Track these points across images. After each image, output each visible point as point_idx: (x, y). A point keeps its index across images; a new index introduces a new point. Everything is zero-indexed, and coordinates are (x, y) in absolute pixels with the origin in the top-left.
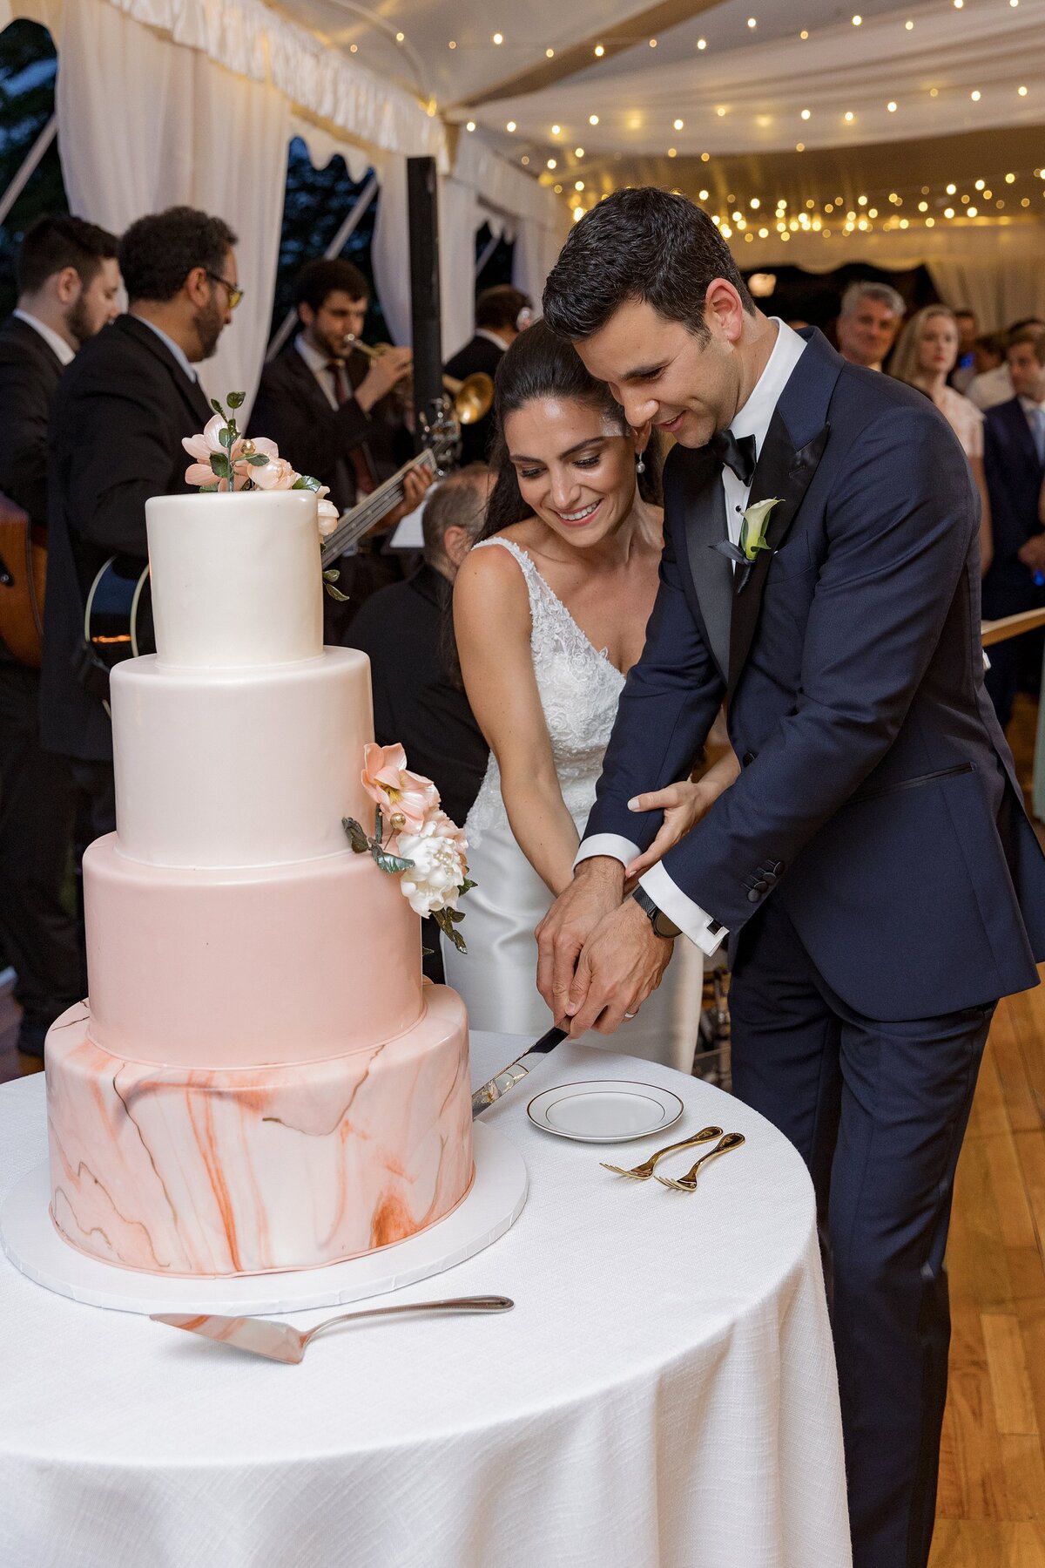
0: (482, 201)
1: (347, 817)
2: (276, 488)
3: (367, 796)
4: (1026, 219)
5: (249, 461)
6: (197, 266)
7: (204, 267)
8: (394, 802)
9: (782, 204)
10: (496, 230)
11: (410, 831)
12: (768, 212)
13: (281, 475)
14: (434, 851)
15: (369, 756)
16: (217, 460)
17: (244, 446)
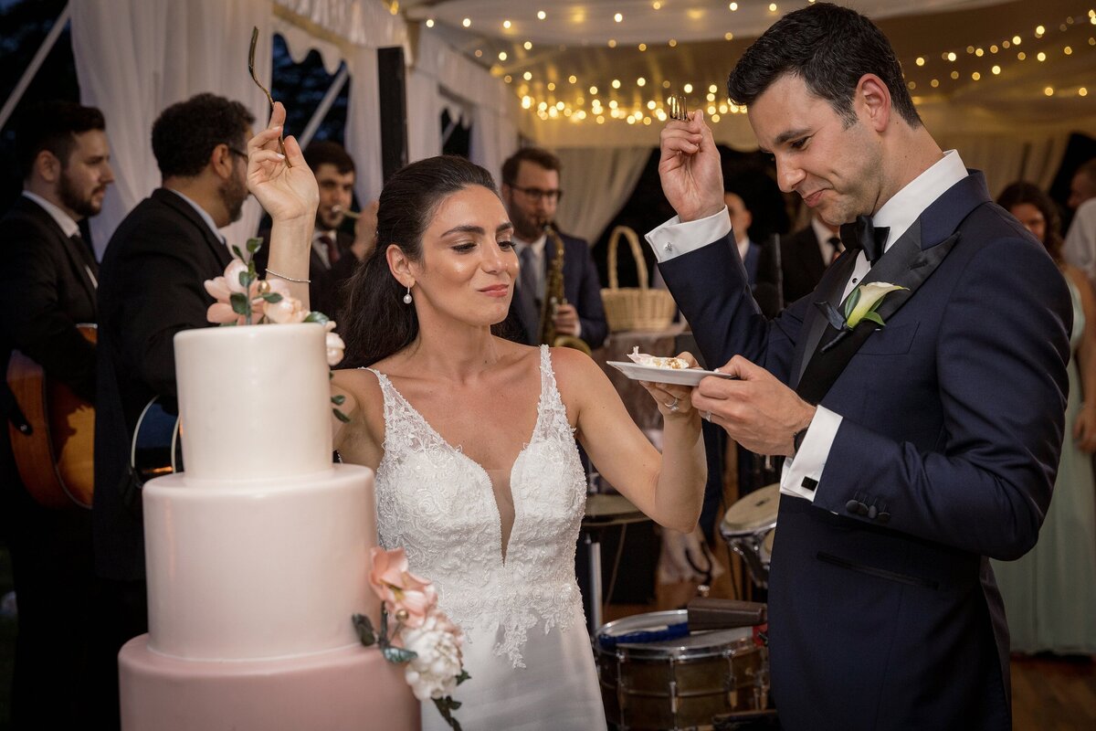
0: (443, 91)
1: (356, 615)
2: (289, 321)
3: (374, 594)
4: (936, 99)
5: (266, 299)
6: (221, 143)
7: (227, 144)
8: (399, 600)
9: (713, 89)
10: (455, 117)
11: (413, 625)
12: (700, 95)
13: (294, 312)
14: (434, 644)
15: (376, 559)
16: (238, 300)
17: (260, 286)
